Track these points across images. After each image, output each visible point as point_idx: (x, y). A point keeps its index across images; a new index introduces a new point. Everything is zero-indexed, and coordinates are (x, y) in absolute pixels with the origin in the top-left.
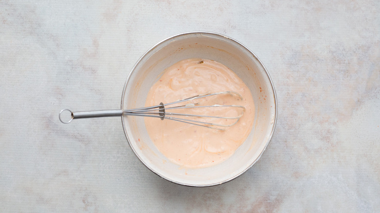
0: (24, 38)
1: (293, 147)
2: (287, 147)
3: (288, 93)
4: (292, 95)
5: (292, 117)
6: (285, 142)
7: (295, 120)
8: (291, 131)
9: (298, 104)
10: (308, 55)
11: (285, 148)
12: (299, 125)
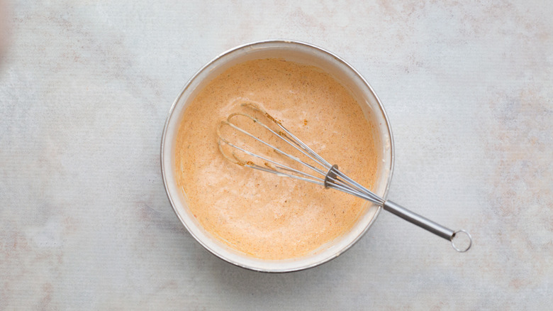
0: (107, 82)
1: (510, 242)
2: (502, 242)
3: (502, 161)
4: (508, 165)
5: (509, 198)
6: (500, 234)
7: (512, 202)
8: (507, 217)
9: (517, 177)
10: (530, 105)
11: (499, 243)
12: (519, 209)
